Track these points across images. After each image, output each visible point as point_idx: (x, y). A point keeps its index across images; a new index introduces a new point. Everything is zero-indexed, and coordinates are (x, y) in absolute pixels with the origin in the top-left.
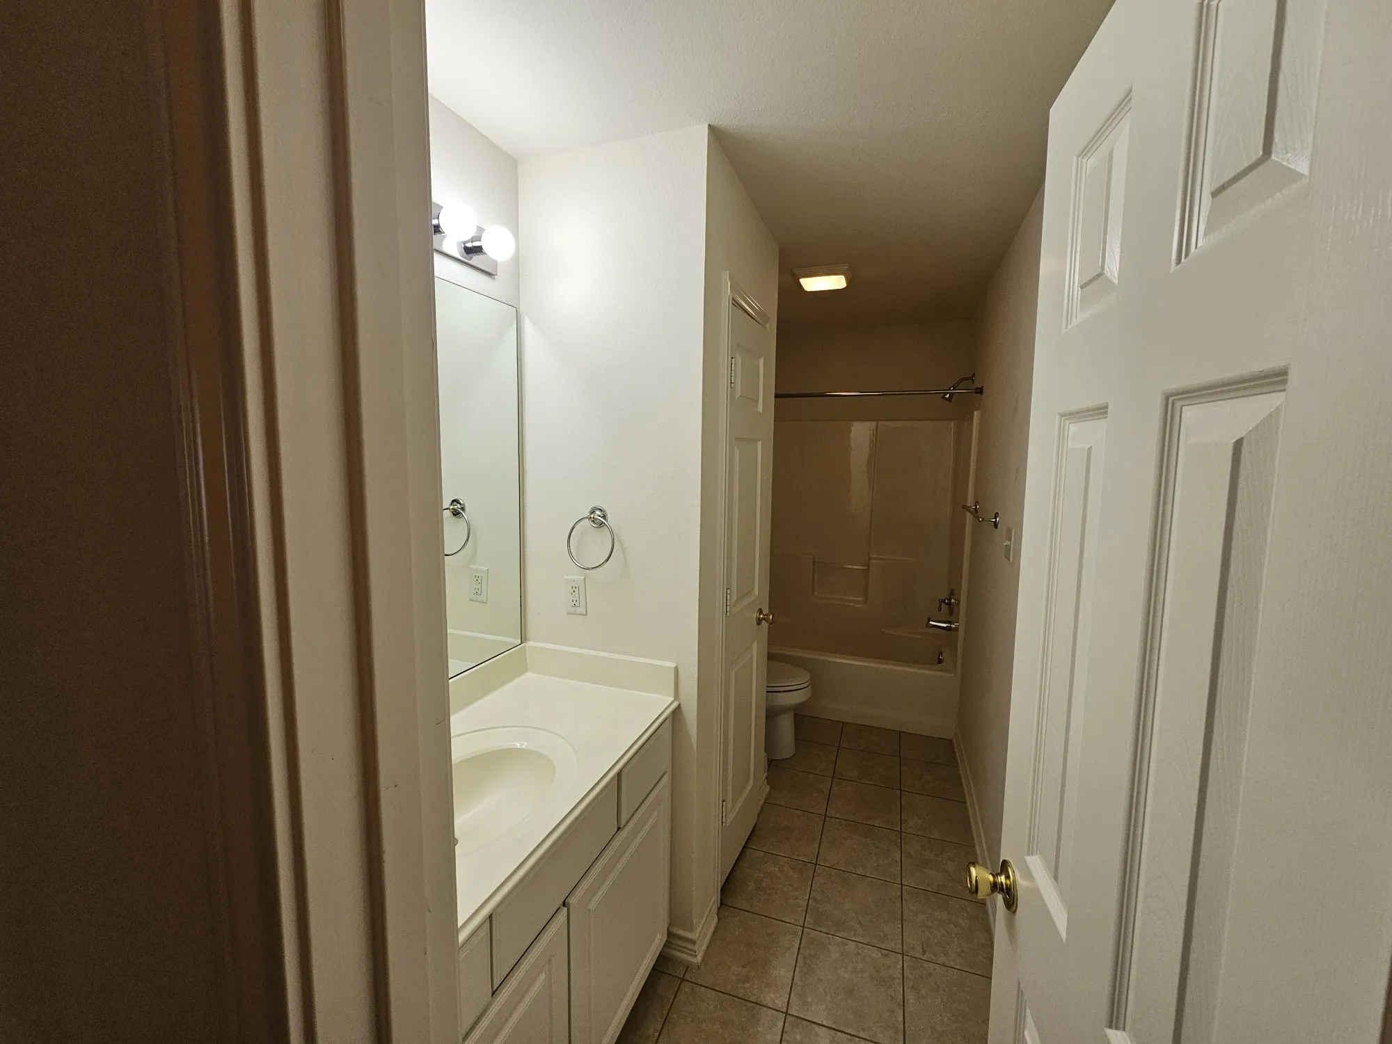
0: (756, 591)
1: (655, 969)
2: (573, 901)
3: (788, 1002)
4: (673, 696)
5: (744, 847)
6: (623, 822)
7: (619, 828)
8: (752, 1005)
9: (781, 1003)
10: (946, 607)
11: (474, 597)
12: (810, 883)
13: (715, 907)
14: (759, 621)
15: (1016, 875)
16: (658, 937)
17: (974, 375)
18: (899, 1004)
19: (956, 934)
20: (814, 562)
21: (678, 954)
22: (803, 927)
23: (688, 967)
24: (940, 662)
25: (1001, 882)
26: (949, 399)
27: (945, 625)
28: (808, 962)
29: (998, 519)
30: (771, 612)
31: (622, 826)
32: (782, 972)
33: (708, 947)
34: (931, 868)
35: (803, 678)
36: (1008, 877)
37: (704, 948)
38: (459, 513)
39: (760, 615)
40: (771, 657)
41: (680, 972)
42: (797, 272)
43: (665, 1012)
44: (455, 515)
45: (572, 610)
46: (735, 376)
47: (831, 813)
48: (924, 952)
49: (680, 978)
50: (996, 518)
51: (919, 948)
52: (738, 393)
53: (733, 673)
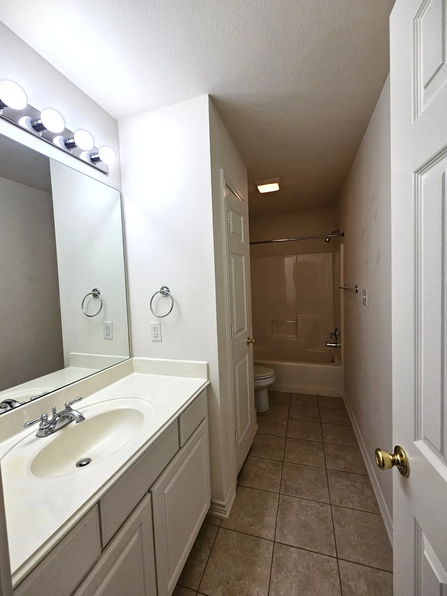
0: (246, 329)
1: (205, 523)
2: (154, 489)
3: (275, 535)
4: (207, 378)
5: (248, 455)
6: (182, 445)
7: (180, 448)
8: (256, 538)
9: (271, 537)
10: (334, 336)
11: (106, 337)
12: (281, 471)
13: (235, 487)
14: (248, 343)
15: (407, 454)
16: (206, 505)
17: (339, 230)
18: (331, 531)
19: (356, 492)
20: (272, 321)
21: (217, 513)
22: (279, 494)
23: (222, 520)
24: (333, 362)
25: (398, 459)
26: (329, 241)
27: (334, 345)
28: (283, 512)
29: (357, 288)
30: (254, 339)
31: (182, 446)
32: (270, 519)
33: (232, 508)
34: (340, 460)
35: (271, 372)
36: (401, 456)
37: (230, 508)
38: (97, 295)
39: (248, 340)
40: (255, 364)
41: (218, 523)
42: (256, 183)
43: (211, 545)
44: (94, 296)
45: (155, 339)
46: (229, 221)
47: (288, 436)
48: (341, 503)
49: (218, 526)
50: (356, 288)
51: (338, 501)
52: (232, 231)
53: (237, 368)
